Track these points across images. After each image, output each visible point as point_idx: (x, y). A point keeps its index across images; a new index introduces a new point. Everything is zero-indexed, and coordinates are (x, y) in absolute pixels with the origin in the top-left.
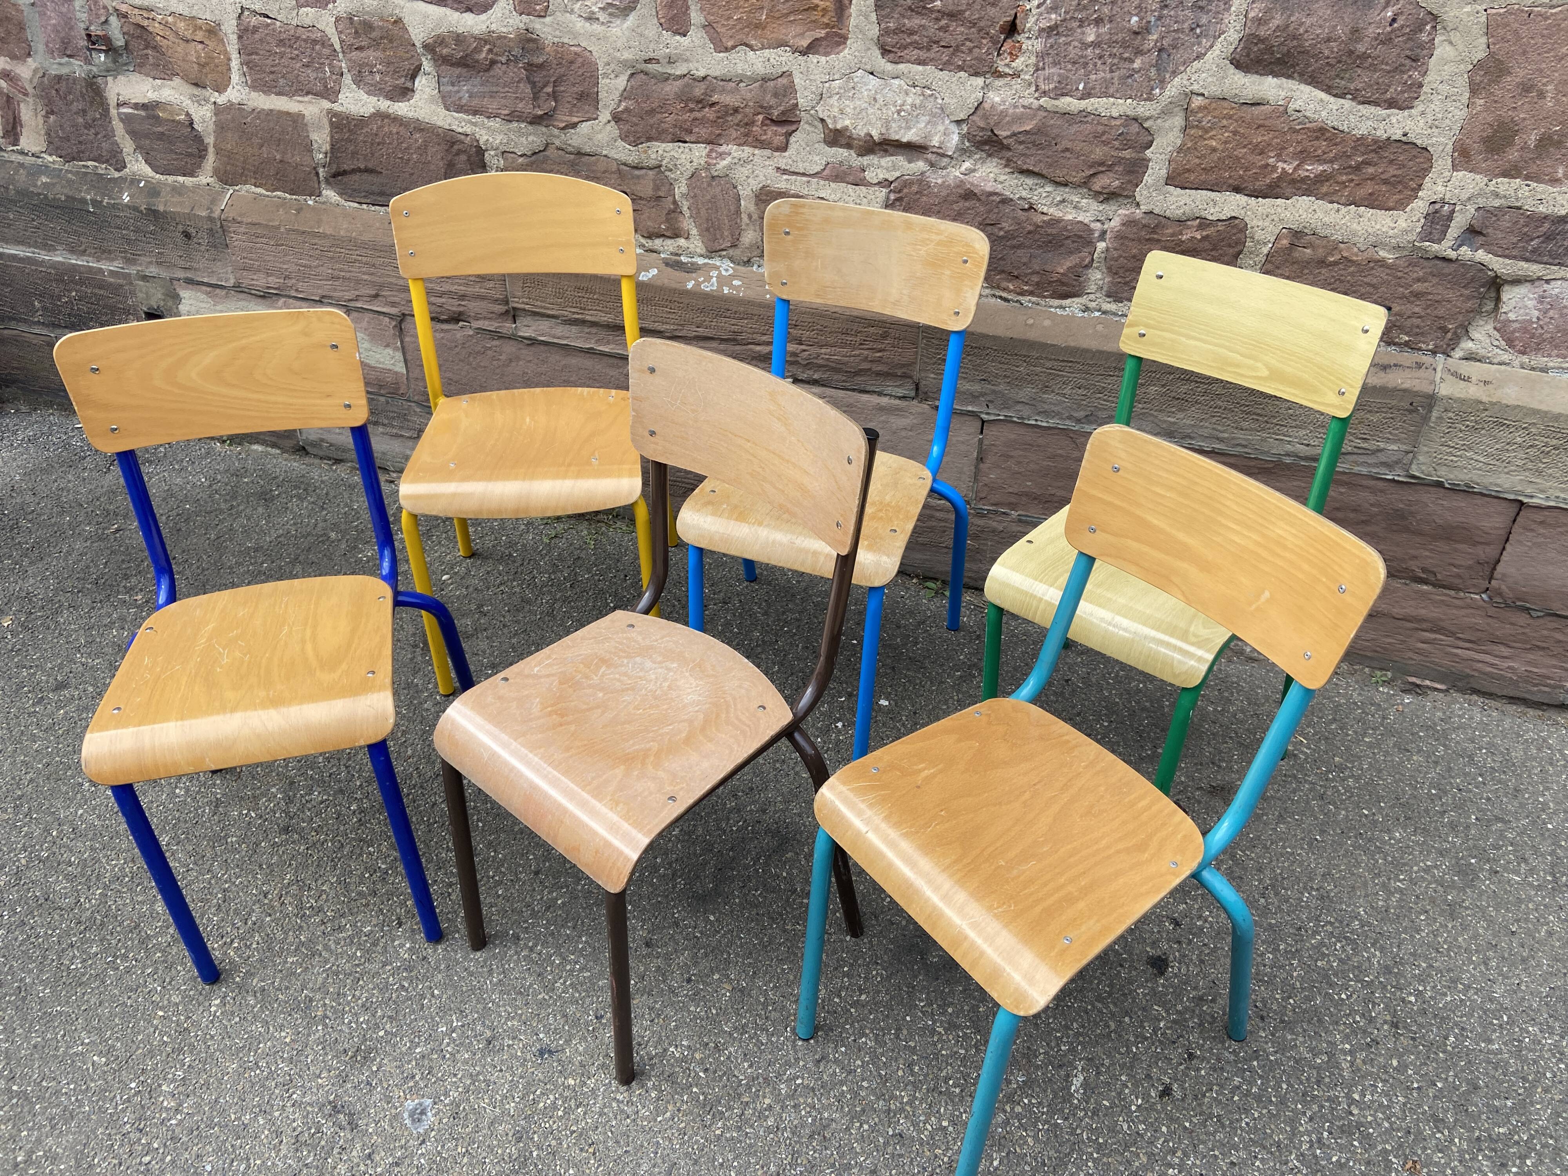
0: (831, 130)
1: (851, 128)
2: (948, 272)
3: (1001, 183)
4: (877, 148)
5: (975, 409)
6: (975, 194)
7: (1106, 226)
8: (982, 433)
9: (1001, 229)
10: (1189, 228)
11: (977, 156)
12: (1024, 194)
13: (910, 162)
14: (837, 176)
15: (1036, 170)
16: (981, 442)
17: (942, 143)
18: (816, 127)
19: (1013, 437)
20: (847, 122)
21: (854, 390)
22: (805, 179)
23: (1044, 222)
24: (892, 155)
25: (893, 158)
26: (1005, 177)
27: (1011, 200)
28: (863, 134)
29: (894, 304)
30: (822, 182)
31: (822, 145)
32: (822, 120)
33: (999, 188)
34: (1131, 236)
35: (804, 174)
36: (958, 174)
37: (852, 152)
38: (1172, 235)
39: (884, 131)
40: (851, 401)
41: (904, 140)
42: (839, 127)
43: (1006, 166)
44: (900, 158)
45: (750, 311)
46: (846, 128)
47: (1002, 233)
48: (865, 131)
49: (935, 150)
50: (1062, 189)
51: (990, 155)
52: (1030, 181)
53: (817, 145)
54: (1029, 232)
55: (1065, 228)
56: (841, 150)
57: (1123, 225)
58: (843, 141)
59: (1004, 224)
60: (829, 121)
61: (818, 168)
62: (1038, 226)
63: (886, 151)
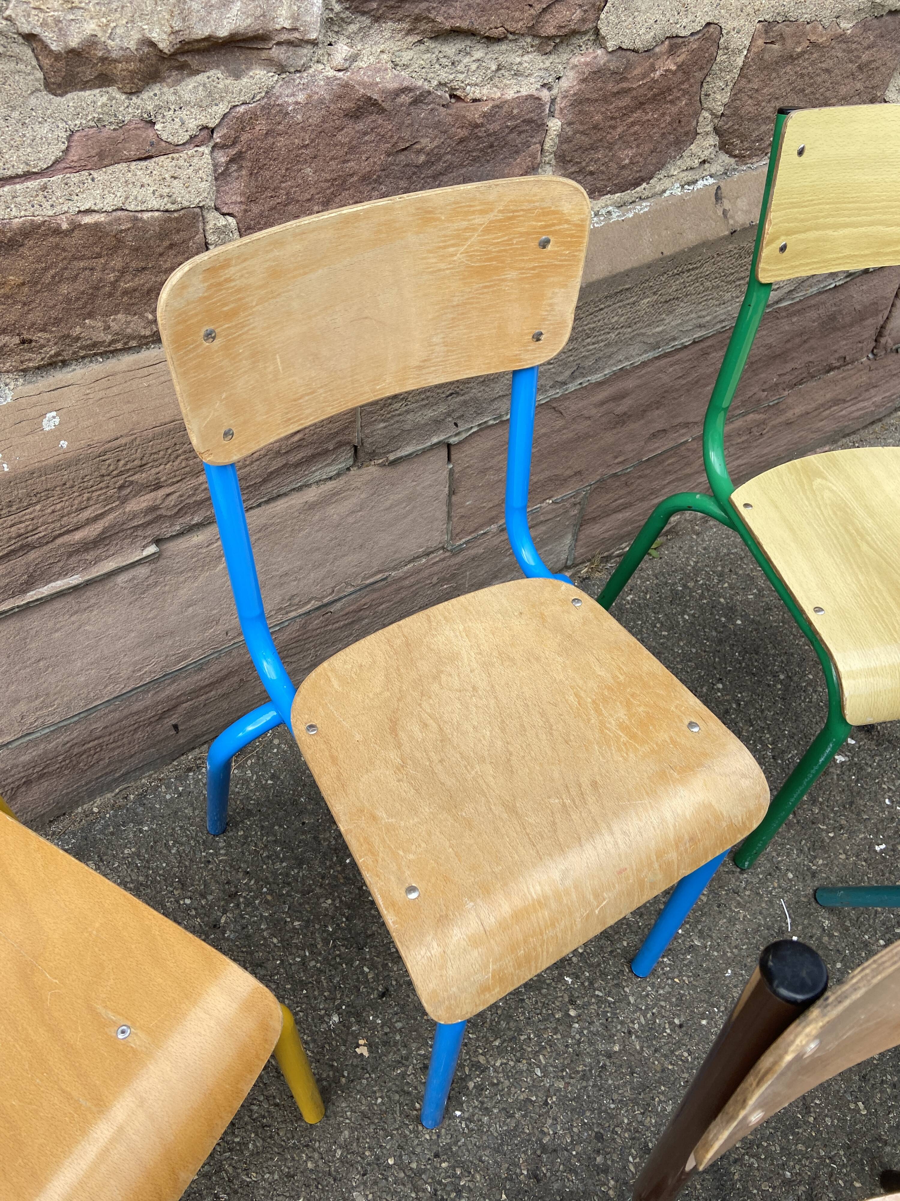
0: (57, 56)
1: (103, 37)
2: (513, 274)
3: (406, 66)
4: (163, 67)
5: (442, 438)
6: (375, 103)
7: (555, 91)
8: (449, 459)
9: (419, 152)
10: (658, 57)
11: (353, 28)
12: (444, 75)
13: (237, 77)
14: (101, 155)
15: (464, 25)
16: (451, 472)
17: (295, 18)
18: (18, 60)
19: (490, 444)
20: (90, 27)
21: (259, 505)
22: (33, 184)
23: (484, 115)
24: (198, 72)
25: (201, 78)
26: (411, 54)
27: (429, 93)
28: (133, 46)
29: (419, 368)
30: (75, 178)
31: (45, 97)
32: (30, 38)
33: (405, 78)
34: (595, 96)
35: (28, 176)
36: (331, 73)
37: (113, 91)
38: (644, 76)
39: (177, 25)
40: (263, 521)
41: (223, 33)
42: (74, 42)
43: (409, 32)
44: (215, 73)
45: (39, 488)
46: (92, 42)
47: (422, 158)
48: (136, 36)
49: (284, 37)
50: (496, 47)
51: (377, 19)
52: (450, 49)
53: (33, 101)
54: (461, 141)
55: (510, 116)
56: (88, 95)
57: (584, 80)
58: (89, 74)
59: (424, 141)
60: (49, 37)
61: (55, 151)
62: (477, 126)
63: (182, 67)
